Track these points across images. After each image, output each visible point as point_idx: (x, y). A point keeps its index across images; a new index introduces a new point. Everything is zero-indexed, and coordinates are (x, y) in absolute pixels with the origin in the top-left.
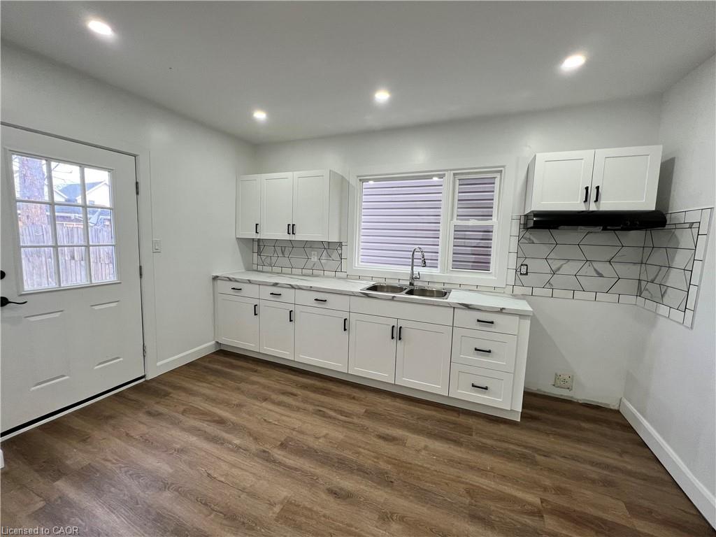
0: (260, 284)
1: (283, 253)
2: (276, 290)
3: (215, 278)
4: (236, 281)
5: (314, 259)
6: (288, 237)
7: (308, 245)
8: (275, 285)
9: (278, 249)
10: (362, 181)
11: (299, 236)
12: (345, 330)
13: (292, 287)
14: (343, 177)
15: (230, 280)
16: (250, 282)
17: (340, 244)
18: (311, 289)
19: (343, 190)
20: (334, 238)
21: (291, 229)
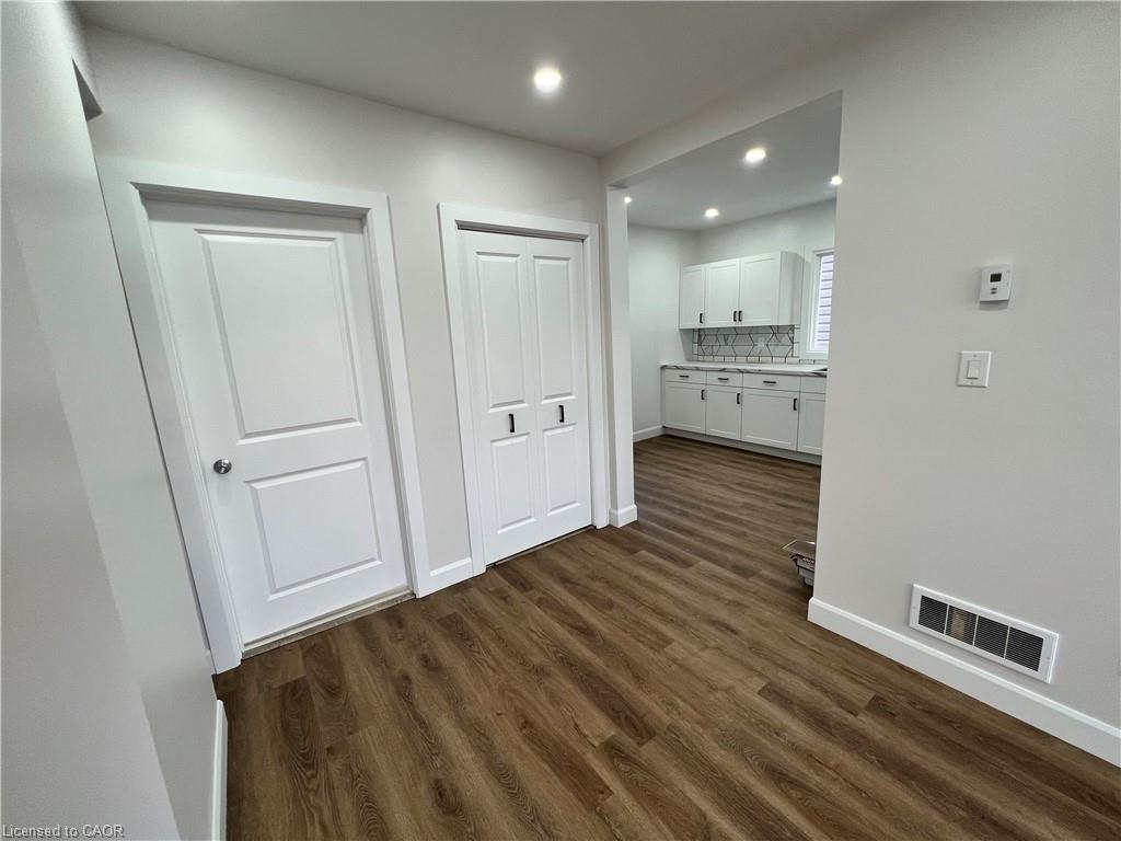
0: (707, 370)
1: (726, 341)
2: (723, 375)
3: (663, 368)
4: (684, 369)
5: (761, 345)
6: (734, 325)
7: (753, 332)
8: (723, 370)
9: (721, 339)
10: (820, 256)
11: (747, 322)
12: (795, 409)
13: (740, 371)
14: (796, 255)
15: (678, 368)
16: (697, 369)
17: (792, 328)
18: (759, 372)
19: (796, 269)
20: (786, 322)
21: (738, 316)
